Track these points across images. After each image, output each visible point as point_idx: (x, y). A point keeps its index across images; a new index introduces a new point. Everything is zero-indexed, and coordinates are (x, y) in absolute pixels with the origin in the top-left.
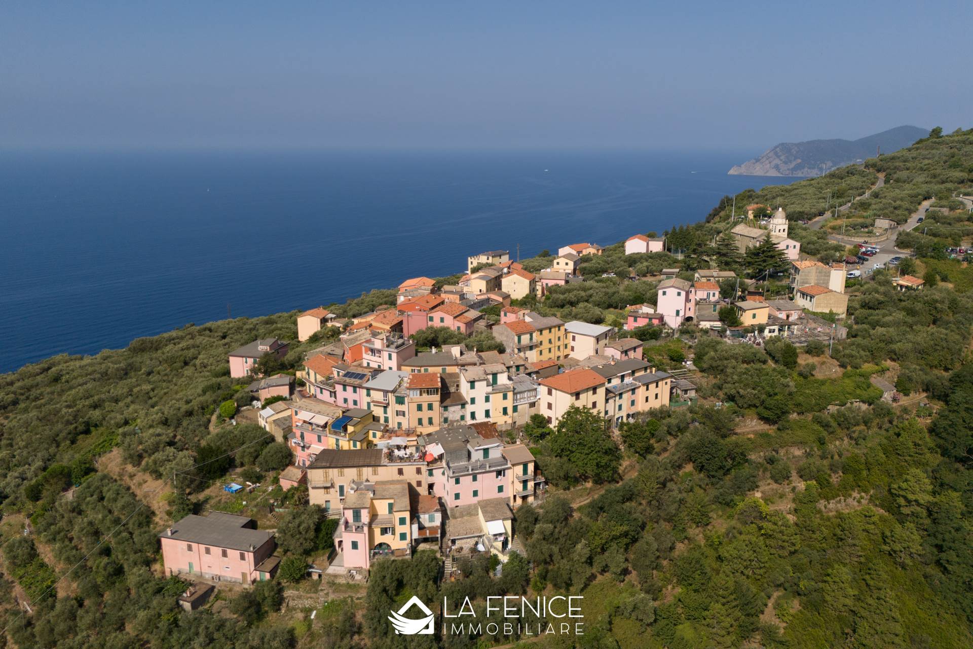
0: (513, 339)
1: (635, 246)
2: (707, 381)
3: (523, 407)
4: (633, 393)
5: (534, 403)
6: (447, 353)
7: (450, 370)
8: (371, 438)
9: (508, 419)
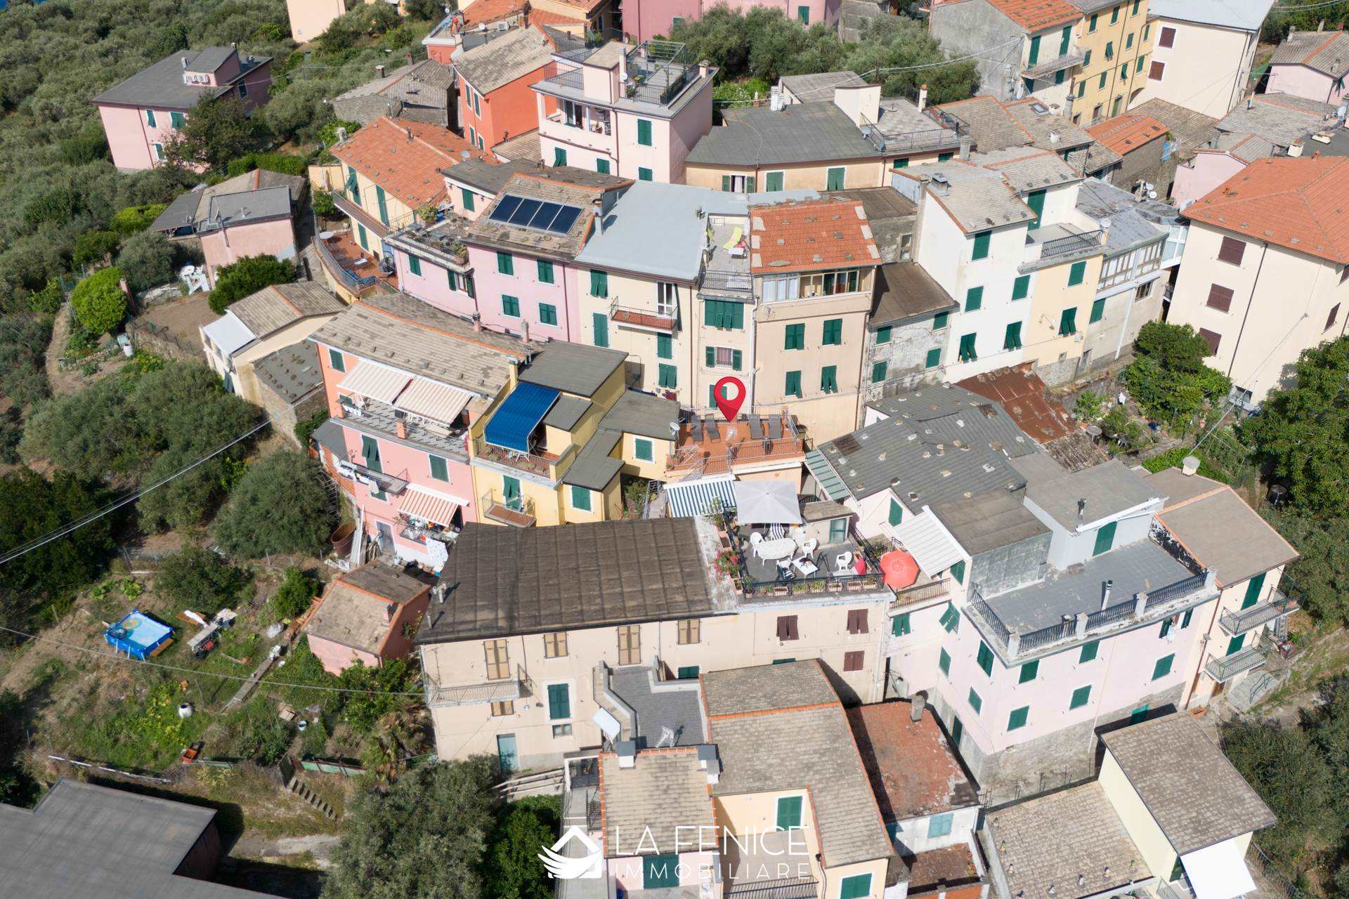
6: (820, 106)
7: (859, 175)
8: (631, 458)
9: (1072, 347)
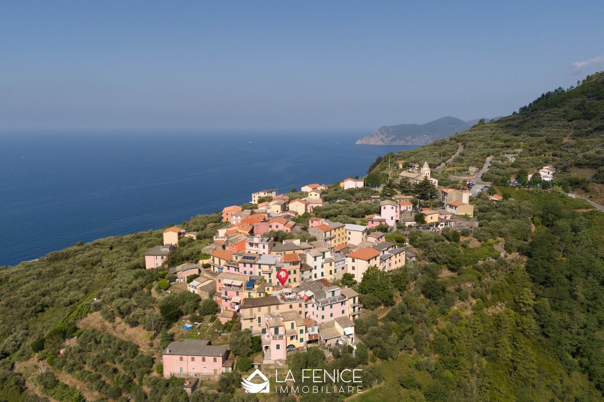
1: (349, 184)
2: (420, 252)
3: (339, 270)
4: (390, 259)
5: (344, 267)
6: (292, 243)
7: (298, 252)
8: (266, 291)
9: (332, 277)
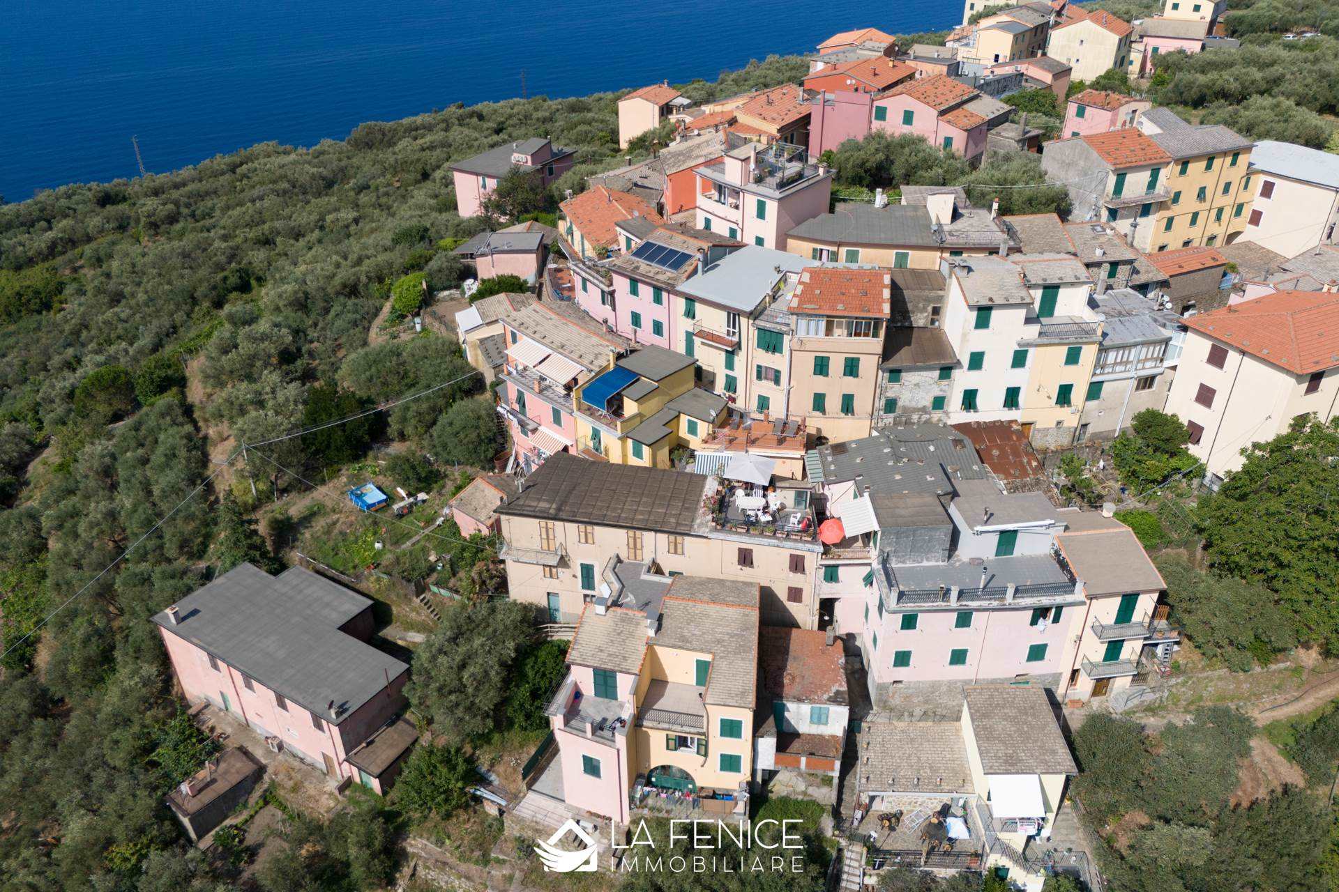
0: (1103, 182)
3: (1119, 387)
5: (1153, 378)
6: (915, 208)
7: (919, 260)
9: (1069, 417)
